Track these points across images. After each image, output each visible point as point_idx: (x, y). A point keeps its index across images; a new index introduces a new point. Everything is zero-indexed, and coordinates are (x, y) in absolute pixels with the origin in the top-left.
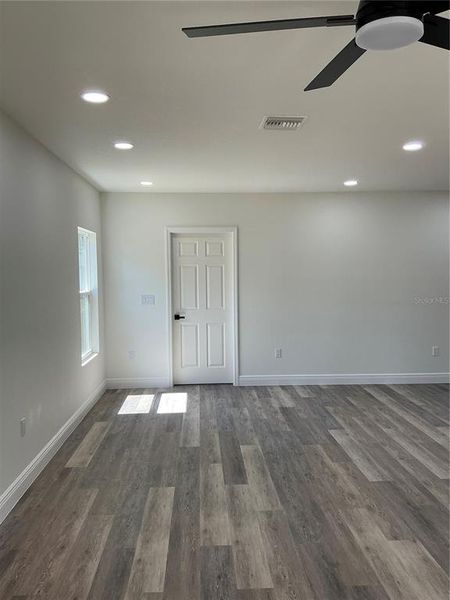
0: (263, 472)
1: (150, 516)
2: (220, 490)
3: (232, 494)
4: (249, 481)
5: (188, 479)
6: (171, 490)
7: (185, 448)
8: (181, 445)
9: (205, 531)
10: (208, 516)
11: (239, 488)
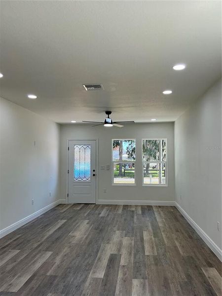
0: (99, 259)
1: (152, 245)
2: (124, 252)
3: (119, 250)
4: (109, 255)
5: (139, 258)
6: (147, 253)
7: (143, 278)
8: (146, 281)
9: (132, 240)
10: (131, 244)
11: (115, 252)
